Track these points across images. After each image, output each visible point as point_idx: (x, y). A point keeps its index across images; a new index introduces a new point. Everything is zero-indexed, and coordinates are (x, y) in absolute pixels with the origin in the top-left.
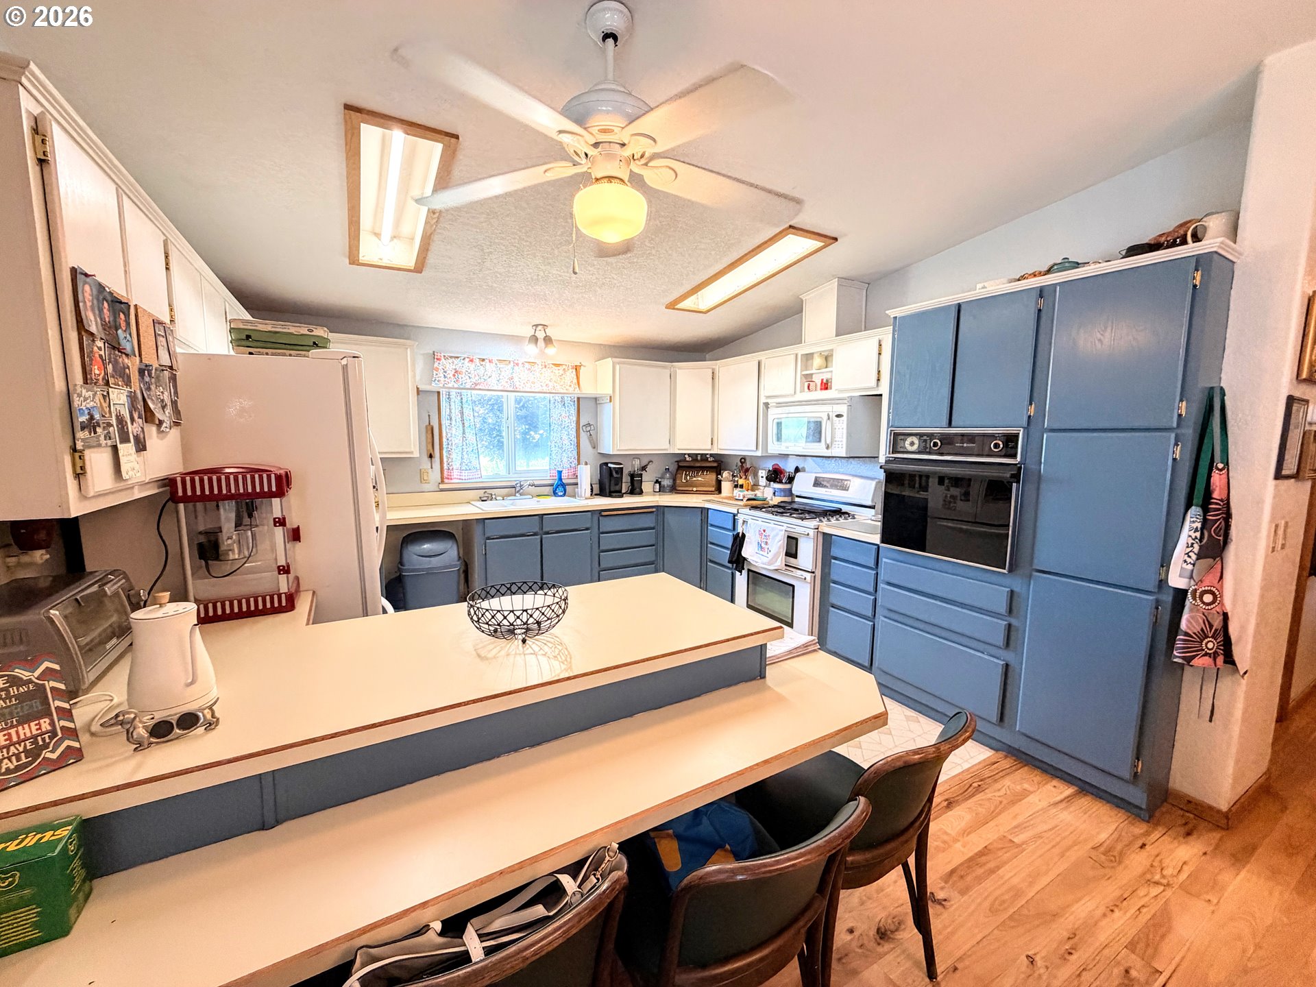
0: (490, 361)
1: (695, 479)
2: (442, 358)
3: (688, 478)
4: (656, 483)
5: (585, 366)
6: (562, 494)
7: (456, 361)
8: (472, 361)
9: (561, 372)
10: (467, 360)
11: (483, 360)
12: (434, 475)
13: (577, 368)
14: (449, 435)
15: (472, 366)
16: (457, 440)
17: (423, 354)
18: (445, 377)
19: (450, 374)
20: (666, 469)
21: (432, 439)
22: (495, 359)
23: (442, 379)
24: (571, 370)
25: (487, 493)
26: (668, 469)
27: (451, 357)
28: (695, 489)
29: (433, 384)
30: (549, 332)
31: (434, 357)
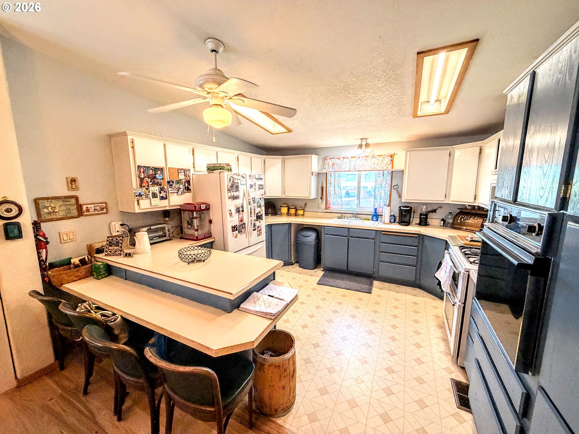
0: (347, 158)
1: (467, 221)
2: (328, 159)
3: (462, 220)
4: (441, 220)
5: (397, 154)
6: (375, 220)
7: (333, 160)
8: (339, 159)
9: (382, 159)
10: (338, 158)
11: (344, 158)
12: (323, 206)
13: (392, 156)
14: (329, 190)
15: (339, 161)
16: (332, 192)
17: (322, 158)
18: (328, 167)
19: (331, 165)
20: (449, 213)
21: (323, 192)
22: (349, 157)
23: (327, 168)
24: (387, 158)
25: (342, 215)
26: (451, 213)
27: (331, 158)
28: (464, 228)
29: (324, 170)
30: (368, 141)
31: (325, 159)
